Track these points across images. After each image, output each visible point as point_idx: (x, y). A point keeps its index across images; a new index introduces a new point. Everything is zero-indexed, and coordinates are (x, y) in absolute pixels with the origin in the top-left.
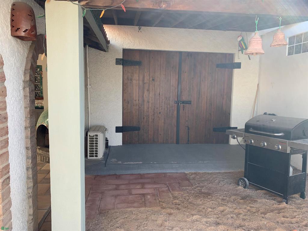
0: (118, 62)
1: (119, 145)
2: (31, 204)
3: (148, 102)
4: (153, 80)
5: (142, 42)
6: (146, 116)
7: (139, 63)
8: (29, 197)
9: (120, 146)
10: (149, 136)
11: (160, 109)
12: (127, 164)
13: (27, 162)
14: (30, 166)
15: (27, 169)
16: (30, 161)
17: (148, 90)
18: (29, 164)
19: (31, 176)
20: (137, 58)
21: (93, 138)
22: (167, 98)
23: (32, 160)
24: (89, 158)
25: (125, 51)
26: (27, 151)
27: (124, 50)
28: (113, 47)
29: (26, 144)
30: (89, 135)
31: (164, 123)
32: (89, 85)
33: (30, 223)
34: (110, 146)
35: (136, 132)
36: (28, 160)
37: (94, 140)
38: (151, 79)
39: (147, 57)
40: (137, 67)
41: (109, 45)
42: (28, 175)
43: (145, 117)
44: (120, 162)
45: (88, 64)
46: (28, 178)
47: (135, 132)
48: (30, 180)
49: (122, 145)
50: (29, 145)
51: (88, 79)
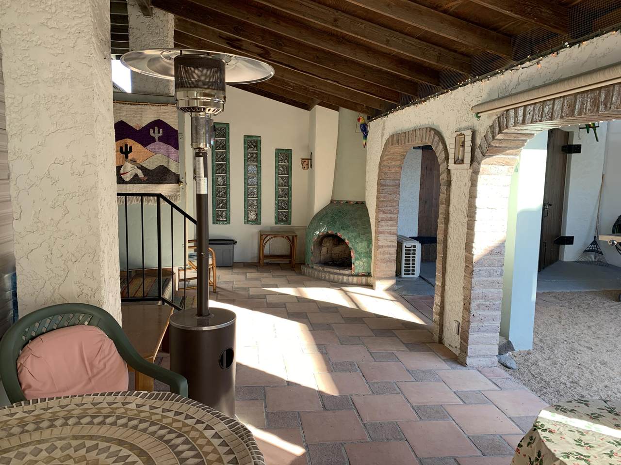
21: (410, 250)
24: (403, 276)
30: (405, 246)
37: (412, 252)
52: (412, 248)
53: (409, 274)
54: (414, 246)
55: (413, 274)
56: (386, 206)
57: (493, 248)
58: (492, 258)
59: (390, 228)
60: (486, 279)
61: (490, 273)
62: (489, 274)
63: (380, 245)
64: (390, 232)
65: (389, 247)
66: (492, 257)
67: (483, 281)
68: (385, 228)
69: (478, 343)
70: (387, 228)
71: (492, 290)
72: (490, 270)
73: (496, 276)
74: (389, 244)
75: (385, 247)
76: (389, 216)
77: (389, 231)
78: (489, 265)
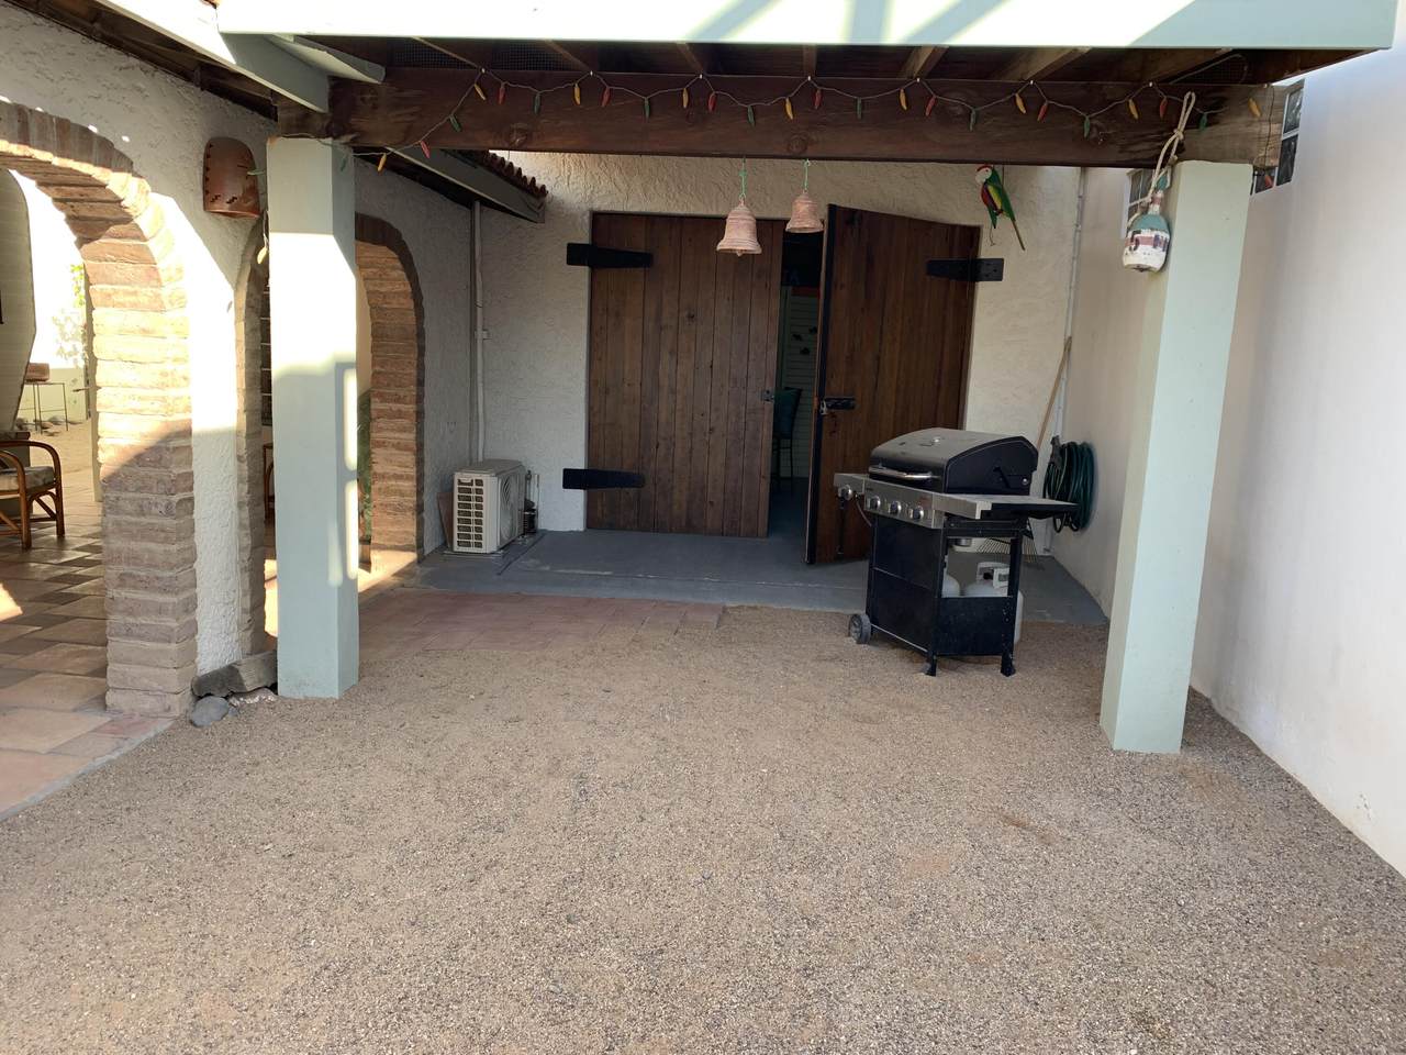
0: (576, 254)
1: (575, 529)
2: (247, 585)
3: (674, 392)
4: (691, 317)
5: (655, 188)
6: (665, 439)
7: (643, 260)
8: (243, 570)
9: (578, 532)
10: (675, 507)
11: (714, 416)
12: (567, 574)
13: (240, 491)
14: (246, 500)
15: (240, 505)
16: (246, 487)
17: (674, 352)
18: (243, 494)
19: (247, 522)
20: (638, 242)
21: (469, 491)
22: (736, 383)
23: (249, 487)
24: (455, 549)
25: (598, 218)
26: (239, 466)
27: (596, 217)
28: (560, 205)
29: (238, 447)
30: (459, 481)
31: (727, 466)
32: (479, 329)
33: (247, 629)
34: (545, 532)
35: (632, 491)
36: (241, 485)
37: (473, 495)
38: (685, 314)
39: (670, 238)
40: (640, 271)
41: (548, 198)
42: (241, 519)
43: (661, 442)
44: (547, 568)
45: (478, 264)
46: (241, 526)
47: (627, 489)
48: (245, 532)
49: (582, 529)
50: (243, 452)
51: (479, 310)
52: (475, 487)
53: (468, 545)
54: (479, 482)
55: (479, 545)
56: (388, 385)
57: (143, 451)
58: (142, 473)
59: (397, 435)
60: (133, 519)
61: (141, 506)
62: (138, 509)
63: (378, 471)
64: (399, 443)
65: (398, 477)
66: (143, 471)
67: (130, 523)
68: (387, 434)
69: (128, 661)
70: (392, 435)
71: (152, 546)
72: (143, 499)
73: (157, 515)
74: (399, 471)
75: (389, 478)
76: (395, 407)
77: (396, 441)
78: (138, 490)
